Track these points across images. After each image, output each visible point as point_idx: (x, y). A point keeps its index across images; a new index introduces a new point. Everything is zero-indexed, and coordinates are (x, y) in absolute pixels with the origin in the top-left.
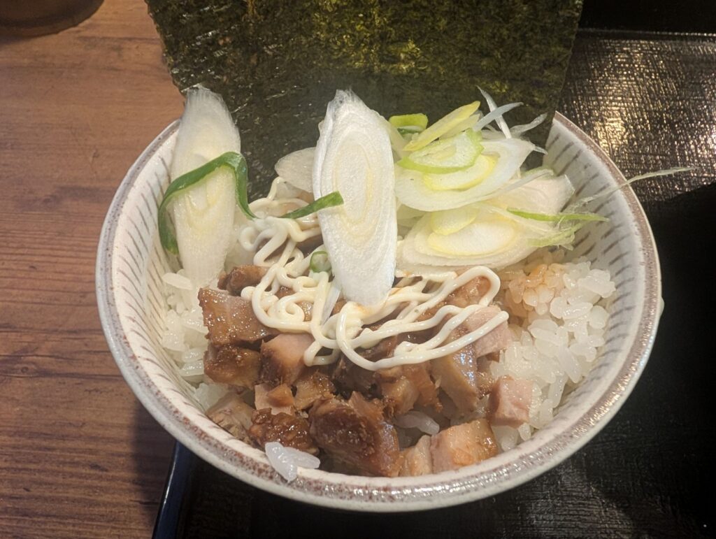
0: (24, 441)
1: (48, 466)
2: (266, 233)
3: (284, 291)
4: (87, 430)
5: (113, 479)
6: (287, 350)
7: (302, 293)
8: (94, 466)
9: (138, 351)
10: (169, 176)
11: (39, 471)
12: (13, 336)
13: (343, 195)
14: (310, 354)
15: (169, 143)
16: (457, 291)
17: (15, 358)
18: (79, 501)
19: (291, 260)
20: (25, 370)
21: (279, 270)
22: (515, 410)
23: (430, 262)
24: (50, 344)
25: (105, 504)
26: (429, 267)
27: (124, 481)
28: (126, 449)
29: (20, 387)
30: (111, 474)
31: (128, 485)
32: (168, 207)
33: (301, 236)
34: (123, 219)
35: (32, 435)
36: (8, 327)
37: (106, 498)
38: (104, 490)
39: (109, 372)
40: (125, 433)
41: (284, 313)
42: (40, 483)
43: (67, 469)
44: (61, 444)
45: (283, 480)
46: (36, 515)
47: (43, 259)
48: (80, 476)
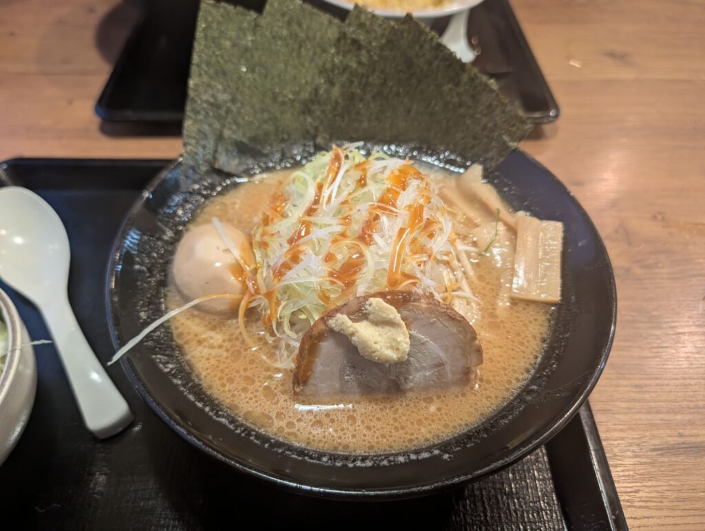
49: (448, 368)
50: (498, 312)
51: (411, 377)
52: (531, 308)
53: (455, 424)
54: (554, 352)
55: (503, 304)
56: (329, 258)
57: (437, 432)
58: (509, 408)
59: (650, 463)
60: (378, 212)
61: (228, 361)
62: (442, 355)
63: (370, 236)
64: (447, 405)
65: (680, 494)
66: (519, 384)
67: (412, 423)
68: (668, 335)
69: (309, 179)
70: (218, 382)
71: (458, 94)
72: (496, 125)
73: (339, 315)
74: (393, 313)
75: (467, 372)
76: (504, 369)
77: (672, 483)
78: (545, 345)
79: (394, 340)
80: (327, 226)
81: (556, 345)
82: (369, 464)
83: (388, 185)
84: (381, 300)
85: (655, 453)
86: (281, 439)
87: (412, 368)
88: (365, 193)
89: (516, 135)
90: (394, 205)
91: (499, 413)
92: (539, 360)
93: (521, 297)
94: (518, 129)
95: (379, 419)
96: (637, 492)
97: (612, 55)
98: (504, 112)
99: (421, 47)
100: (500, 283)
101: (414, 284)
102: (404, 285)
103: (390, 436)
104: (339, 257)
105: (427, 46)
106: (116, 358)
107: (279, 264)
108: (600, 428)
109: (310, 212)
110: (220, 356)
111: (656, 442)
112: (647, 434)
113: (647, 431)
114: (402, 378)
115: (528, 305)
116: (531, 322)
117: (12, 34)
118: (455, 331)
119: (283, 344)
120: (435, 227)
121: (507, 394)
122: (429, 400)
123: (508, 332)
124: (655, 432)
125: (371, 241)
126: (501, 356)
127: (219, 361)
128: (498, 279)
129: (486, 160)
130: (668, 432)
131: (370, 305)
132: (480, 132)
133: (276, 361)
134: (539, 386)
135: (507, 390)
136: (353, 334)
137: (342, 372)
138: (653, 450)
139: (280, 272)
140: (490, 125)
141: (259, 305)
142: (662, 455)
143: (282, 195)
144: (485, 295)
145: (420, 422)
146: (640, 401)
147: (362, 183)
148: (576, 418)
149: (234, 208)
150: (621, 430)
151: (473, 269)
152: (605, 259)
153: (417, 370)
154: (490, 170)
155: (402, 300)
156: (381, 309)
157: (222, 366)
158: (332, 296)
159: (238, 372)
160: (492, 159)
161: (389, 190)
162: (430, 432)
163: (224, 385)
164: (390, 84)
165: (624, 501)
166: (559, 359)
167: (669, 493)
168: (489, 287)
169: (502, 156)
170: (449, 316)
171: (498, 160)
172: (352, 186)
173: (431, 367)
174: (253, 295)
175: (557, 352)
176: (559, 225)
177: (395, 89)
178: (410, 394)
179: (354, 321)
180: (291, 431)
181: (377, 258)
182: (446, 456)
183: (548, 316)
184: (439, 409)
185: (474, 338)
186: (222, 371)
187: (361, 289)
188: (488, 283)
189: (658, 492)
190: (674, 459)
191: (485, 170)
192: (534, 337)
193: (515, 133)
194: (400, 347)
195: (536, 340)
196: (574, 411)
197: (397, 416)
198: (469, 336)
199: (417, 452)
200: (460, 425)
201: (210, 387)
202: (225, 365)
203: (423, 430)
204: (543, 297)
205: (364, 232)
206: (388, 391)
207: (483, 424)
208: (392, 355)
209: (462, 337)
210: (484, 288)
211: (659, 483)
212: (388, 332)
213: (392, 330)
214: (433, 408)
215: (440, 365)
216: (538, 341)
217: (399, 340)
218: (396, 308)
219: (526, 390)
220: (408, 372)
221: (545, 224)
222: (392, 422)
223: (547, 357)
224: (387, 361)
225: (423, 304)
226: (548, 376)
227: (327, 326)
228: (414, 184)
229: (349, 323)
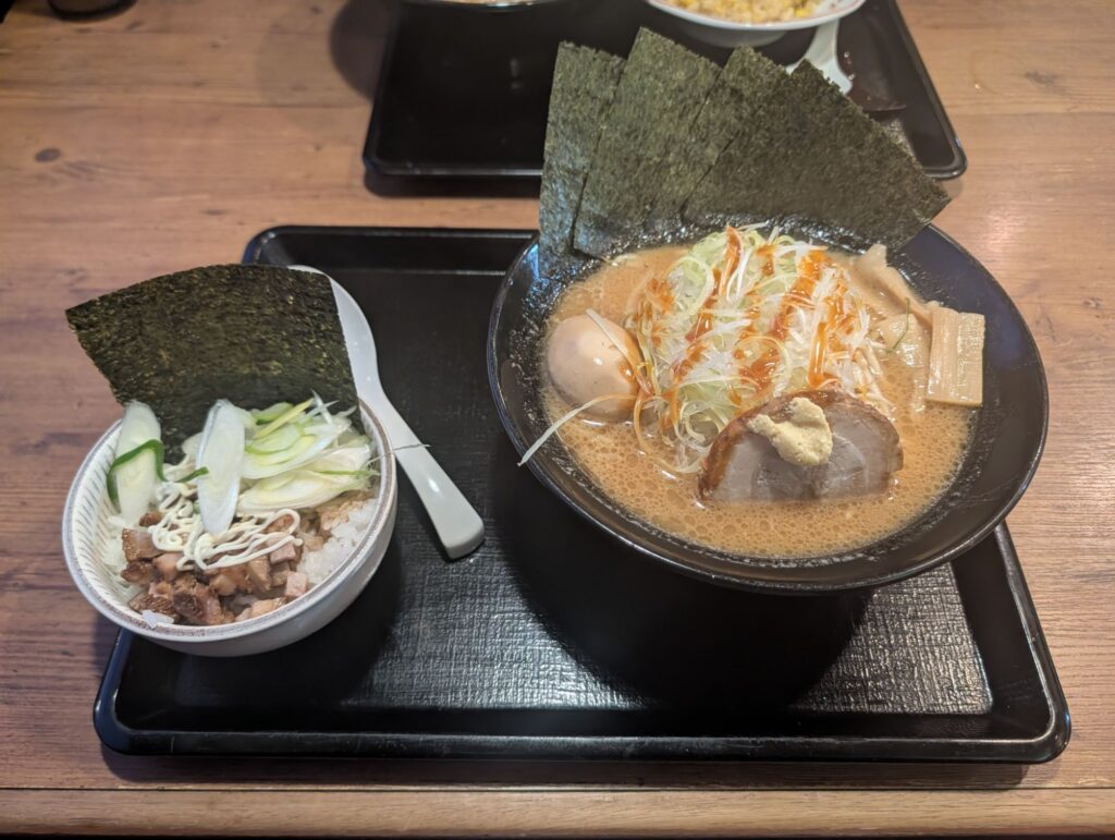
0: (13, 637)
1: (31, 654)
2: (168, 492)
3: (174, 527)
4: (61, 627)
5: (77, 661)
6: (167, 563)
7: (183, 528)
8: (65, 653)
9: (83, 566)
10: (114, 455)
11: (26, 658)
12: (6, 559)
13: (209, 468)
14: (180, 564)
15: (115, 435)
16: (272, 525)
17: (8, 576)
18: (53, 677)
19: (183, 507)
20: (15, 585)
21: (171, 515)
22: (295, 590)
23: (258, 507)
24: (35, 564)
25: (71, 679)
26: (257, 510)
27: (86, 661)
28: (89, 640)
29: (12, 598)
30: (78, 658)
31: (88, 665)
32: (113, 474)
33: (188, 493)
34: (81, 488)
35: (21, 633)
36: (4, 552)
37: (73, 674)
38: (71, 669)
39: (67, 584)
40: (89, 629)
41: (169, 541)
42: (24, 666)
43: (45, 656)
44: (41, 639)
45: (150, 628)
46: (20, 688)
47: (32, 496)
48: (54, 660)
49: (866, 473)
50: (912, 416)
51: (827, 482)
52: (948, 412)
53: (874, 530)
54: (977, 458)
55: (918, 408)
56: (738, 355)
57: (856, 538)
58: (932, 514)
59: (1073, 590)
60: (793, 304)
61: (625, 465)
62: (861, 458)
63: (784, 331)
64: (863, 512)
65: (1106, 624)
66: (940, 492)
67: (829, 529)
68: (1099, 449)
69: (702, 265)
70: (618, 487)
71: (860, 158)
72: (905, 196)
73: (760, 416)
74: (819, 413)
75: (885, 478)
76: (922, 476)
77: (1096, 611)
78: (965, 452)
79: (818, 441)
80: (730, 321)
81: (979, 451)
82: (794, 566)
83: (800, 273)
84: (807, 399)
85: (1079, 580)
86: (695, 543)
87: (829, 473)
88: (772, 283)
89: (929, 210)
90: (809, 297)
91: (920, 520)
92: (960, 467)
93: (937, 399)
94: (932, 201)
95: (793, 525)
96: (1058, 620)
97: (1035, 77)
98: (915, 181)
99: (819, 100)
100: (913, 384)
101: (833, 383)
102: (824, 385)
103: (807, 541)
104: (748, 353)
105: (826, 99)
106: (525, 459)
107: (680, 361)
108: (1019, 552)
109: (709, 303)
110: (616, 460)
111: (1082, 568)
112: (1070, 559)
113: (1070, 556)
114: (817, 483)
115: (944, 408)
116: (948, 427)
117: (215, 46)
118: (878, 433)
119: (682, 448)
120: (853, 322)
121: (926, 502)
122: (845, 506)
123: (924, 438)
124: (1079, 558)
125: (785, 336)
126: (917, 463)
127: (615, 466)
128: (910, 379)
129: (890, 239)
130: (1095, 558)
131: (795, 405)
132: (884, 205)
133: (675, 465)
134: (963, 492)
135: (927, 497)
136: (775, 435)
137: (755, 477)
138: (1076, 577)
139: (681, 370)
140: (897, 196)
141: (653, 407)
142: (1087, 582)
143: (665, 283)
144: (896, 398)
145: (836, 528)
146: (1062, 523)
147: (768, 270)
148: (992, 537)
149: (598, 297)
150: (1040, 555)
151: (882, 369)
152: (1036, 358)
153: (835, 475)
154: (895, 251)
155: (828, 400)
156: (806, 410)
157: (619, 471)
158: (744, 396)
159: (637, 476)
160: (898, 237)
161: (802, 280)
162: (848, 539)
163: (626, 490)
164: (777, 145)
165: (1047, 629)
166: (983, 465)
167: (1093, 622)
168: (901, 388)
169: (910, 234)
170: (874, 418)
171: (905, 238)
172: (757, 276)
173: (849, 472)
174: (647, 396)
175: (981, 458)
176: (981, 318)
177: (782, 150)
178: (824, 501)
179: (776, 422)
180: (703, 535)
181: (795, 356)
182: (872, 558)
183: (968, 422)
184: (856, 516)
185: (897, 441)
186: (621, 476)
187: (779, 389)
188: (899, 385)
189: (1081, 620)
190: (1101, 587)
191: (889, 251)
192: (953, 443)
193: (928, 206)
194: (824, 450)
195: (954, 446)
196: (989, 529)
197: (811, 522)
198: (892, 439)
199: (840, 555)
200: (880, 532)
201: (612, 492)
202: (623, 469)
203: (840, 536)
204: (964, 399)
205: (777, 326)
206: (801, 497)
207: (904, 530)
208: (815, 457)
209: (884, 439)
210: (895, 390)
211: (1083, 612)
212: (813, 433)
213: (817, 431)
214: (849, 515)
215: (859, 469)
216: (957, 447)
217: (823, 441)
218: (823, 408)
219: (948, 497)
220: (825, 477)
221: (965, 316)
222: (806, 528)
223: (969, 465)
224: (808, 464)
225: (848, 405)
226: (971, 482)
227: (745, 427)
228: (828, 273)
229: (772, 423)
